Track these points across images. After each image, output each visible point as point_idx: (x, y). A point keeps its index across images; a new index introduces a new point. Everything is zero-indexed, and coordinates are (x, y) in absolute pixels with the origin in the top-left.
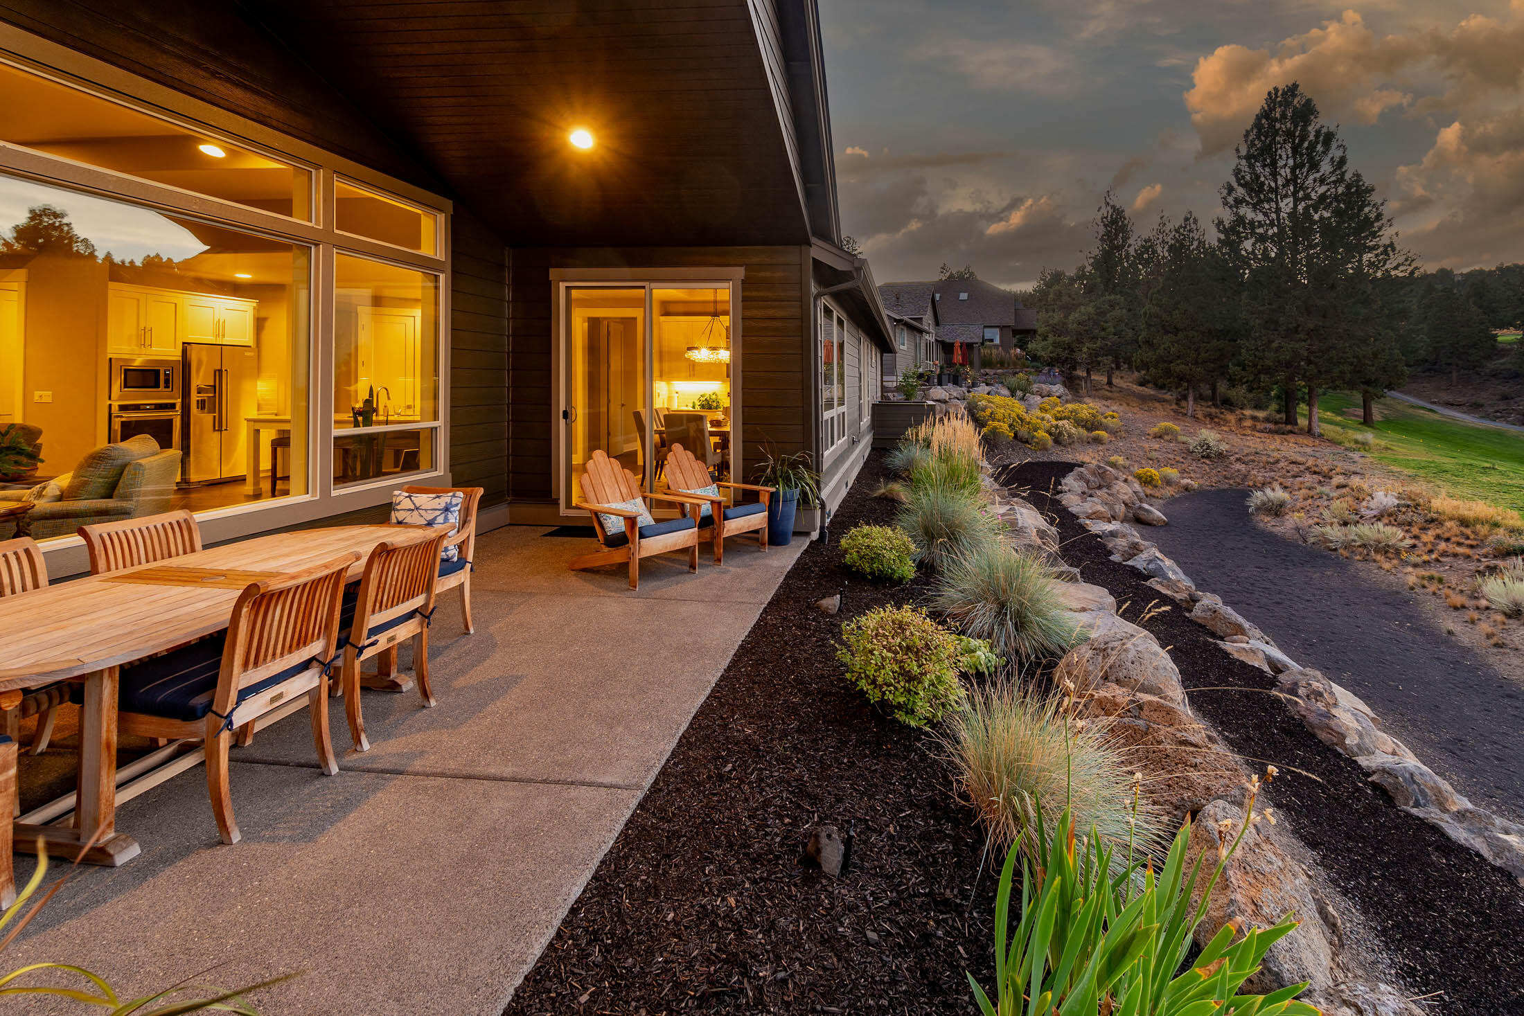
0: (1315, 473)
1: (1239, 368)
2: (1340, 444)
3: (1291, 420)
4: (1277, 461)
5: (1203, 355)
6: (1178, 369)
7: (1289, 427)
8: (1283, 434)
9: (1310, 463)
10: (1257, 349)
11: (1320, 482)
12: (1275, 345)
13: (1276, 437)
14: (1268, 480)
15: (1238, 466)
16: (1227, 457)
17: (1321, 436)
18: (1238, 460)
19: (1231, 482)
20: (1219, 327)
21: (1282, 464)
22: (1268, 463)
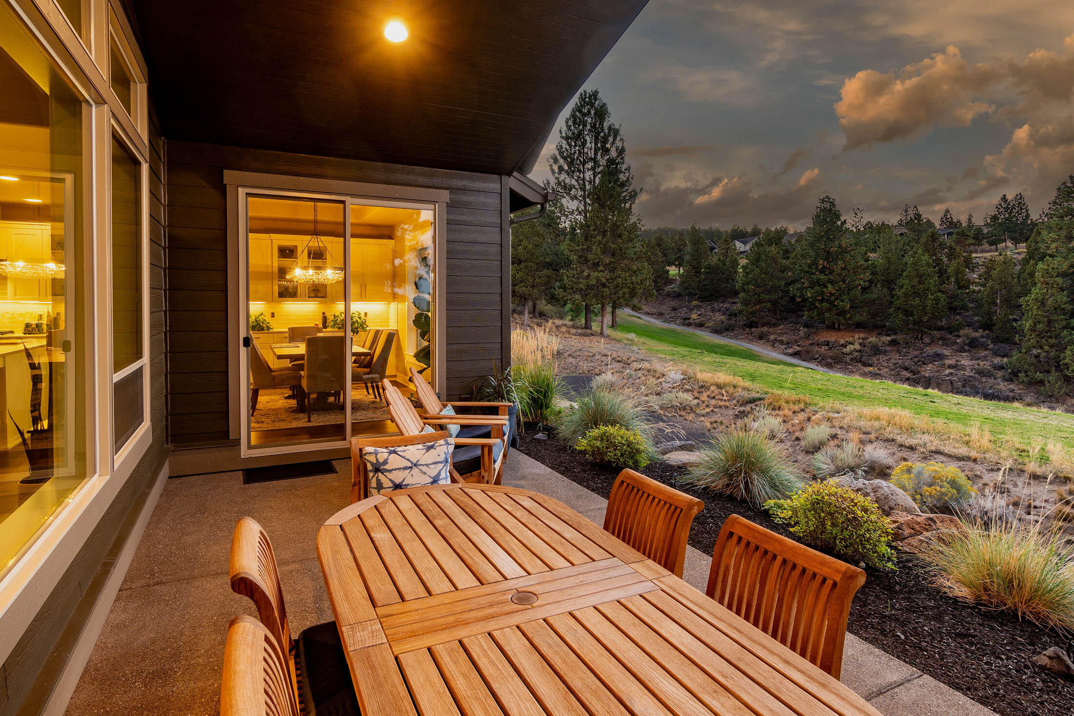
0: (619, 361)
1: (561, 290)
2: (620, 341)
3: (587, 326)
4: (594, 355)
5: (537, 280)
6: (520, 290)
7: (589, 331)
8: (588, 336)
9: (614, 355)
10: (573, 277)
11: (623, 367)
12: (586, 274)
13: (585, 338)
14: (592, 368)
15: (570, 360)
16: (562, 354)
17: (608, 336)
18: (570, 355)
19: (568, 371)
20: (548, 260)
21: (597, 357)
22: (589, 356)
